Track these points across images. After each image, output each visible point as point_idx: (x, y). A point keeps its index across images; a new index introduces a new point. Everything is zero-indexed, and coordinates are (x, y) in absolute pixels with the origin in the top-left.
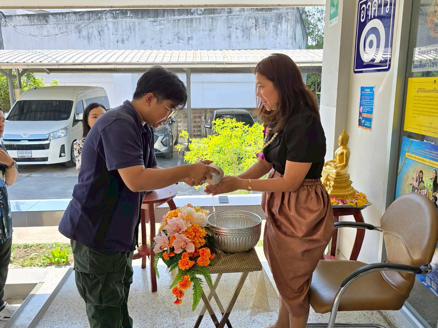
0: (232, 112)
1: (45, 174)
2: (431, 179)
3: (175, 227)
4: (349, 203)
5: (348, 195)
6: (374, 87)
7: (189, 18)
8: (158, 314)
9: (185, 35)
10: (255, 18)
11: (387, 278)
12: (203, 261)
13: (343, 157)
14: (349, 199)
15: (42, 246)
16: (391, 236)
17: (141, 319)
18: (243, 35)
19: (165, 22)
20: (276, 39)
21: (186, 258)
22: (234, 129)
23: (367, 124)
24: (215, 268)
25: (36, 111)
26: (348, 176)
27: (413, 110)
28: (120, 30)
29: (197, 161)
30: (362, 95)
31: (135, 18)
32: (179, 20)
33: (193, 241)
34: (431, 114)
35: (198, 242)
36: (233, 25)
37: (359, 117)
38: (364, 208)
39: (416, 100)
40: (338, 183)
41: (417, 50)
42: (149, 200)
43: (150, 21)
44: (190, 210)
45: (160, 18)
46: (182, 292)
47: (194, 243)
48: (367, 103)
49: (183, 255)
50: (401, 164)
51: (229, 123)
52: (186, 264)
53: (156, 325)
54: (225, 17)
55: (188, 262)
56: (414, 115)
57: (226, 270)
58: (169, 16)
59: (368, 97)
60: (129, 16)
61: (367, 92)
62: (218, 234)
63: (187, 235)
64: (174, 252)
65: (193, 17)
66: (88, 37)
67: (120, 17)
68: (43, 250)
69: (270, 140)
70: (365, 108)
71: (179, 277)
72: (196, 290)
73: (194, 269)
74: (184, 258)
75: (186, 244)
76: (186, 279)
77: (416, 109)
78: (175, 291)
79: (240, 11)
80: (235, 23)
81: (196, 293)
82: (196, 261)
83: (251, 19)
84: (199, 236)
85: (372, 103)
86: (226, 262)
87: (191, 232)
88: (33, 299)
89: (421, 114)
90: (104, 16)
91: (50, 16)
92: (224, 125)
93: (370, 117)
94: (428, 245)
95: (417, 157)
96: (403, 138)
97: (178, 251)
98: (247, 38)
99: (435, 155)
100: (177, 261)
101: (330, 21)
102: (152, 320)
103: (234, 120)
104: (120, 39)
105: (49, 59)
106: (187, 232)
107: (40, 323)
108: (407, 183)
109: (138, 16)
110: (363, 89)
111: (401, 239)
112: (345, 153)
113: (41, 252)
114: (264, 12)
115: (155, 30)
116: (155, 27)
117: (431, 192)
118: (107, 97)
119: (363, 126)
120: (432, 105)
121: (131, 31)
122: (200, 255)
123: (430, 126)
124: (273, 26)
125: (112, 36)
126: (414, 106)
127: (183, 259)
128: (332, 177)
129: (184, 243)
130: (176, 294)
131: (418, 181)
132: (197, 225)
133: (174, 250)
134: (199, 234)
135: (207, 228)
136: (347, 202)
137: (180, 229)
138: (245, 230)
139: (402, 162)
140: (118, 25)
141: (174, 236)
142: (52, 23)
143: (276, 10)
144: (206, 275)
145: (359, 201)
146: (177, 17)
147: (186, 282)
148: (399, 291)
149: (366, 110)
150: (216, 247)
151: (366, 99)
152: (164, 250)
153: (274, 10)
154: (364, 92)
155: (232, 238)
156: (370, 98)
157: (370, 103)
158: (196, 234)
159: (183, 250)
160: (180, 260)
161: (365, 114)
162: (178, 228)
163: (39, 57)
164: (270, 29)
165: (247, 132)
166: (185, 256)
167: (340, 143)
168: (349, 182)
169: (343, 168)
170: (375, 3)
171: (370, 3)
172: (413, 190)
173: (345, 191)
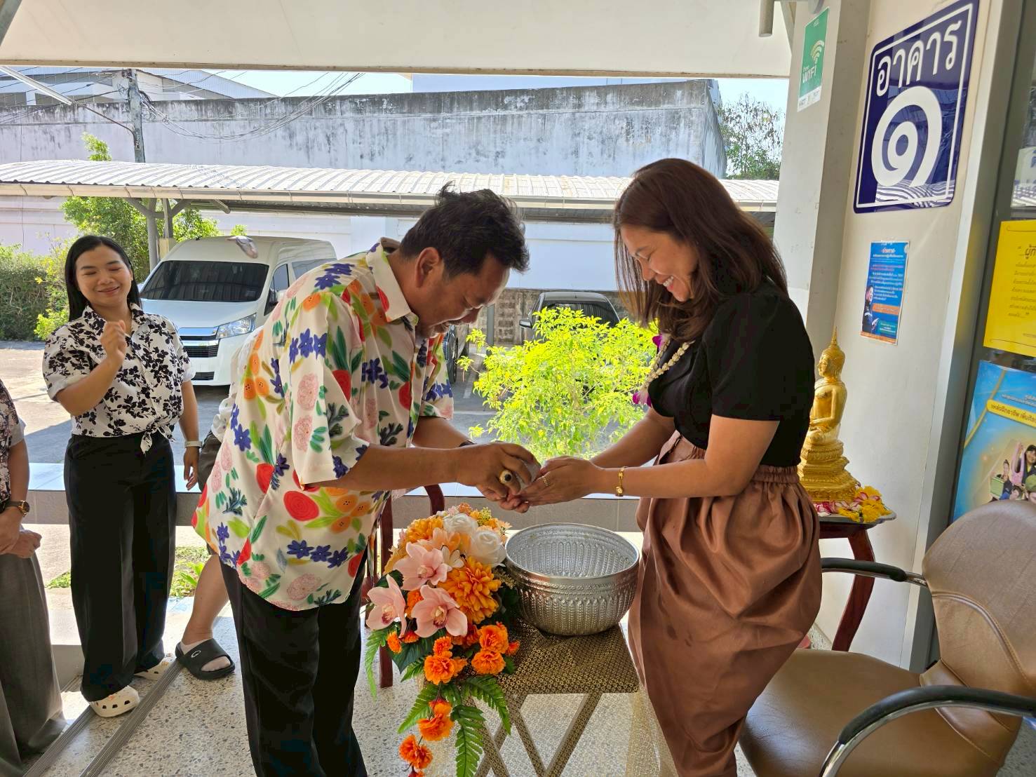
0: (576, 297)
1: (206, 404)
3: (423, 566)
4: (842, 512)
5: (840, 492)
6: (904, 244)
7: (498, 116)
9: (492, 148)
10: (627, 119)
12: (487, 661)
13: (831, 401)
14: (842, 503)
15: (181, 551)
16: (956, 603)
18: (602, 150)
19: (454, 121)
21: (443, 653)
22: (578, 329)
23: (887, 328)
24: (518, 679)
25: (198, 282)
26: (838, 446)
27: (1013, 298)
28: (368, 135)
30: (874, 263)
31: (397, 112)
32: (479, 118)
33: (466, 605)
35: (477, 608)
36: (584, 130)
37: (865, 311)
38: (876, 525)
39: (1023, 274)
40: (815, 463)
41: (1025, 155)
43: (424, 119)
44: (463, 522)
45: (443, 114)
47: (467, 611)
48: (888, 277)
49: (437, 643)
50: (976, 423)
51: (567, 317)
52: (444, 669)
54: (567, 116)
56: (1015, 311)
58: (461, 110)
59: (891, 266)
60: (386, 109)
61: (888, 256)
62: (534, 590)
63: (452, 591)
64: (415, 632)
65: (506, 112)
66: (307, 147)
67: (368, 109)
70: (882, 291)
71: (424, 703)
72: (464, 746)
73: (464, 680)
74: (439, 654)
75: (448, 615)
76: (441, 715)
77: (1021, 295)
78: (409, 747)
79: (598, 103)
80: (587, 127)
82: (470, 662)
83: (619, 120)
84: (480, 592)
85: (901, 280)
86: (545, 664)
87: (460, 583)
90: (338, 108)
91: (237, 104)
92: (557, 321)
93: (894, 314)
95: (1021, 411)
96: (981, 364)
97: (424, 632)
98: (610, 156)
100: (424, 656)
102: (373, 761)
104: (366, 152)
105: (224, 183)
106: (452, 580)
108: (990, 472)
109: (402, 108)
110: (876, 248)
111: (985, 615)
112: (834, 392)
114: (645, 108)
115: (434, 136)
116: (435, 131)
119: (875, 332)
121: (387, 137)
122: (482, 646)
124: (661, 134)
125: (351, 146)
126: (1017, 288)
127: (436, 656)
129: (442, 610)
131: (1022, 469)
132: (479, 563)
133: (416, 629)
134: (481, 587)
136: (838, 509)
137: (435, 573)
138: (600, 582)
139: (977, 421)
140: (364, 125)
141: (418, 591)
142: (240, 117)
143: (668, 103)
144: (493, 701)
145: (866, 508)
146: (476, 113)
147: (439, 723)
148: (979, 749)
149: (884, 297)
150: (523, 619)
151: (884, 272)
152: (394, 623)
153: (664, 104)
154: (879, 256)
155: (563, 601)
156: (896, 269)
157: (895, 279)
158: (474, 588)
159: (439, 630)
160: (430, 656)
161: (881, 305)
162: (432, 568)
163: (205, 177)
164: (655, 139)
165: (605, 337)
166: (443, 647)
167: (823, 370)
168: (842, 461)
169: (830, 428)
170: (917, 49)
171: (901, 52)
172: (1007, 489)
173: (832, 483)
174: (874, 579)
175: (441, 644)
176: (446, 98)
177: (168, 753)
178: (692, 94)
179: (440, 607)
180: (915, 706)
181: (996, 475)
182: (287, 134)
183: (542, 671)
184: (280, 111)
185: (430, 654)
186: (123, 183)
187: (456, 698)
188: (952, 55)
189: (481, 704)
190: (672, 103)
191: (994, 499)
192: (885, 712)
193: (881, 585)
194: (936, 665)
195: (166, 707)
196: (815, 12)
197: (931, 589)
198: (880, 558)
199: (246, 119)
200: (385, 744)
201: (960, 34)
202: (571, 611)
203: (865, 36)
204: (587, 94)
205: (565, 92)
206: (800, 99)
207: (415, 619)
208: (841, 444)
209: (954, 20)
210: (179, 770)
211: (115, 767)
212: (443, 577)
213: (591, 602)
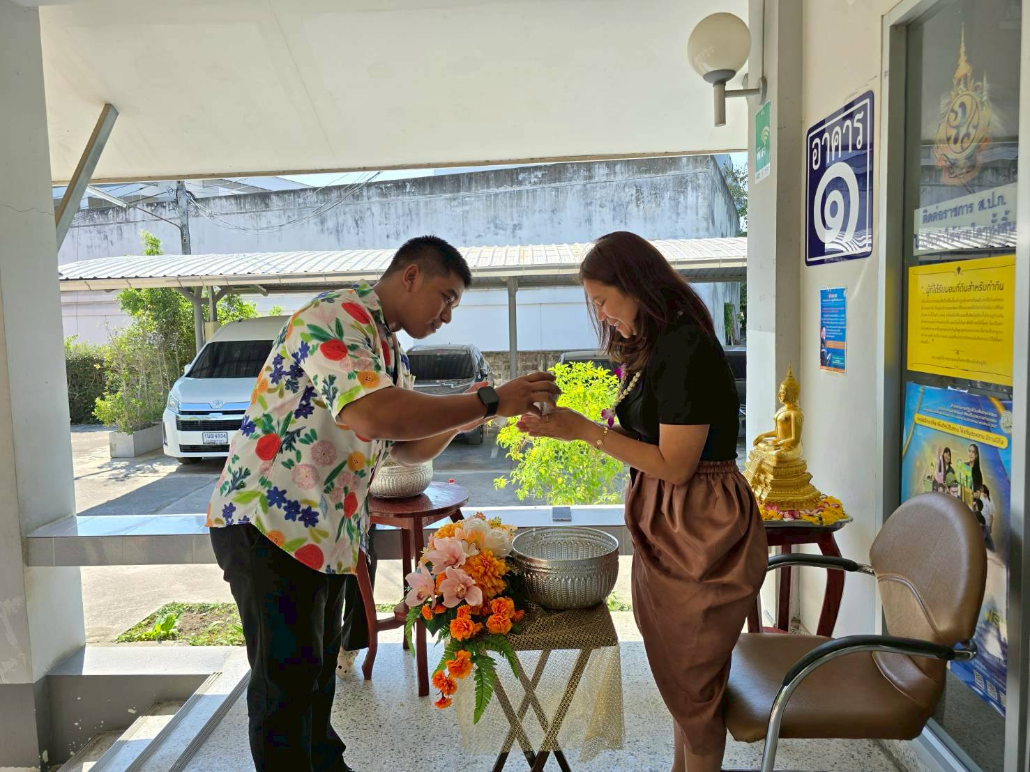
0: (595, 356)
2: (968, 464)
3: (448, 555)
4: (804, 518)
6: (843, 290)
7: (514, 191)
8: (426, 741)
9: (509, 222)
10: (636, 186)
11: (888, 671)
12: (498, 623)
13: (790, 425)
14: (806, 510)
15: (232, 608)
16: (892, 582)
17: (393, 750)
18: (614, 216)
19: (473, 199)
20: (677, 222)
21: (464, 616)
22: (590, 381)
23: (837, 361)
25: (240, 361)
26: (802, 463)
27: (923, 329)
28: (393, 216)
29: (520, 443)
30: (824, 307)
31: (420, 195)
32: (496, 195)
33: (481, 582)
34: (957, 334)
35: (490, 585)
36: (596, 199)
37: (822, 348)
38: (839, 529)
39: (927, 308)
40: (782, 478)
41: (919, 214)
42: (413, 510)
43: (447, 199)
45: (462, 193)
46: (452, 682)
47: (482, 587)
48: (833, 321)
49: (460, 610)
50: (909, 435)
51: (579, 371)
52: (465, 629)
53: (421, 762)
54: (579, 187)
55: (468, 625)
56: (924, 339)
58: (479, 188)
59: (835, 309)
60: (409, 192)
61: (832, 300)
62: (531, 571)
63: (470, 572)
64: (443, 603)
65: (521, 188)
66: (337, 231)
67: (392, 194)
68: (232, 615)
69: (626, 388)
71: (451, 654)
72: (481, 681)
73: (480, 637)
74: (461, 618)
75: (467, 590)
76: (463, 658)
77: (927, 325)
78: (439, 680)
79: (607, 174)
80: (598, 196)
81: (482, 686)
82: (484, 624)
83: (629, 188)
84: (492, 573)
85: (843, 320)
86: (544, 628)
87: (476, 566)
88: (198, 706)
89: (938, 336)
90: (365, 193)
91: (273, 197)
92: (571, 375)
93: (841, 348)
94: (965, 599)
95: (937, 421)
96: (908, 385)
98: (621, 222)
99: (971, 415)
101: (757, 174)
103: (590, 364)
104: (392, 231)
105: (264, 269)
106: (470, 564)
107: (202, 750)
108: (921, 478)
109: (424, 190)
110: (824, 294)
111: (912, 588)
113: (227, 619)
114: (653, 175)
115: (454, 213)
116: (455, 209)
117: (971, 491)
119: (829, 365)
120: (958, 315)
121: (411, 216)
122: (494, 611)
123: (957, 357)
124: (670, 199)
125: (378, 227)
126: (924, 320)
127: (458, 618)
128: (768, 465)
129: (463, 586)
130: (440, 687)
131: (943, 469)
132: (491, 552)
133: (443, 601)
134: (492, 569)
135: (512, 560)
137: (457, 561)
140: (389, 208)
141: (444, 575)
142: (276, 208)
143: (675, 169)
144: (504, 653)
145: (826, 513)
146: (493, 190)
147: (462, 664)
148: (912, 699)
149: (833, 335)
150: (528, 599)
151: (831, 314)
152: (426, 600)
153: (671, 170)
154: (827, 301)
155: (557, 579)
156: (839, 310)
157: (840, 319)
158: (487, 570)
159: (461, 601)
160: (453, 621)
161: (832, 342)
162: (454, 557)
163: (247, 265)
164: (664, 203)
165: (615, 387)
166: (464, 612)
167: (782, 398)
168: (806, 476)
169: (792, 447)
170: (837, 133)
172: (935, 488)
173: (796, 494)
174: (844, 573)
175: (462, 611)
176: (465, 179)
177: (242, 748)
178: (696, 160)
179: (461, 584)
181: (927, 476)
182: (318, 220)
184: (312, 200)
185: (454, 618)
186: (176, 274)
187: (474, 649)
188: (860, 138)
189: (491, 654)
190: (678, 170)
195: (238, 714)
196: (760, 104)
197: (877, 575)
199: (281, 210)
201: (863, 121)
202: (564, 587)
203: (801, 122)
204: (597, 166)
205: (575, 166)
207: (442, 596)
208: (805, 461)
209: (858, 111)
212: (463, 562)
213: (579, 579)
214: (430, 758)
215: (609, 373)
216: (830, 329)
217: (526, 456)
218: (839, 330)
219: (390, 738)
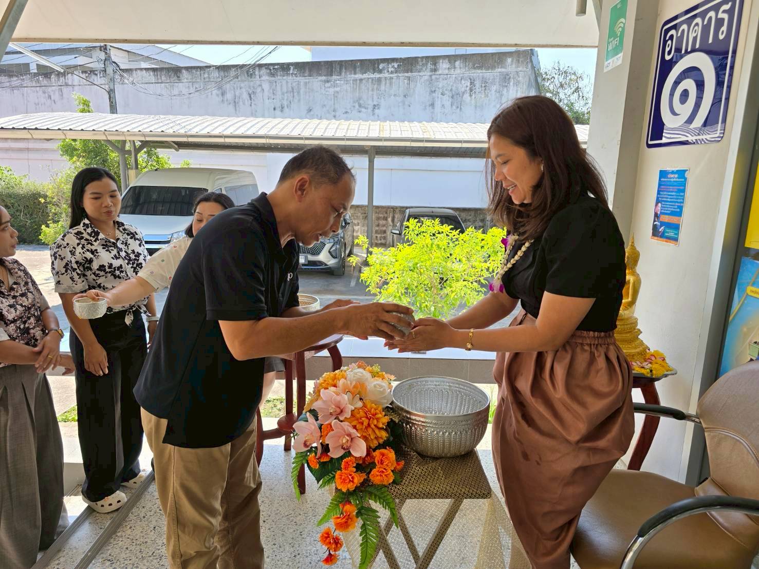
0: (433, 212)
3: (334, 407)
4: (638, 369)
6: (685, 171)
7: (375, 78)
8: (303, 536)
9: (370, 102)
10: (471, 80)
12: (381, 475)
13: (628, 288)
14: (637, 362)
18: (452, 103)
19: (342, 82)
21: (349, 469)
22: (437, 235)
23: (671, 233)
24: (403, 488)
25: (156, 202)
26: (634, 321)
28: (279, 93)
30: (662, 185)
31: (300, 76)
32: (361, 80)
33: (364, 434)
35: (372, 437)
36: (439, 88)
37: (655, 221)
38: (662, 379)
43: (321, 81)
44: (361, 374)
45: (334, 77)
47: (365, 438)
48: (673, 195)
49: (345, 462)
50: (739, 304)
51: (428, 226)
52: (350, 481)
53: (299, 557)
54: (426, 78)
55: (353, 478)
57: (424, 494)
58: (348, 74)
59: (674, 187)
60: (292, 74)
61: (672, 180)
62: (413, 424)
63: (354, 423)
64: (329, 454)
65: (381, 76)
66: (235, 102)
67: (279, 74)
71: (336, 505)
72: (366, 535)
73: (365, 489)
74: (346, 470)
75: (352, 441)
76: (349, 513)
78: (326, 536)
79: (449, 68)
80: (440, 86)
81: (366, 541)
82: (368, 475)
83: (465, 80)
84: (375, 426)
85: (682, 197)
86: (423, 478)
87: (360, 419)
90: (257, 73)
91: (184, 71)
93: (676, 222)
96: (743, 260)
98: (458, 107)
100: (334, 471)
102: (293, 547)
103: (437, 220)
104: (278, 105)
105: (175, 129)
106: (355, 417)
108: (748, 341)
109: (304, 73)
110: (663, 174)
111: (746, 445)
112: (632, 281)
114: (484, 71)
115: (328, 93)
116: (328, 89)
118: (256, 185)
119: (662, 236)
121: (293, 94)
122: (377, 464)
124: (496, 91)
125: (267, 101)
127: (343, 471)
129: (348, 438)
132: (373, 405)
133: (329, 451)
134: (376, 422)
135: (392, 409)
136: (634, 367)
137: (342, 411)
138: (461, 419)
139: (739, 302)
140: (276, 85)
141: (330, 424)
142: (186, 81)
143: (501, 68)
144: (386, 504)
145: (655, 366)
146: (359, 76)
147: (347, 519)
149: (669, 211)
150: (406, 445)
151: (669, 192)
152: (312, 447)
153: (498, 68)
154: (666, 180)
155: (435, 432)
156: (678, 189)
157: (678, 197)
158: (371, 422)
159: (346, 452)
160: (339, 472)
161: (667, 216)
162: (339, 408)
163: (161, 124)
164: (491, 94)
165: (456, 241)
166: (349, 465)
168: (636, 332)
169: (629, 307)
170: (697, 24)
171: (685, 27)
173: (630, 347)
174: (660, 418)
175: (347, 463)
176: (337, 65)
177: (146, 540)
178: (519, 61)
179: (346, 436)
180: (695, 510)
181: (753, 342)
182: (219, 92)
183: (420, 483)
185: (339, 470)
186: (103, 129)
187: (359, 501)
188: (724, 28)
189: (375, 505)
190: (504, 68)
191: (752, 360)
192: (673, 514)
193: (665, 422)
194: (707, 481)
195: (144, 507)
197: (704, 426)
198: (664, 402)
199: (190, 82)
200: (301, 535)
201: (730, 12)
202: (441, 440)
203: (656, 15)
204: (441, 61)
205: (424, 60)
206: (606, 63)
207: (328, 445)
208: (636, 319)
210: (154, 552)
211: (108, 550)
212: (348, 414)
213: (455, 433)
214: (307, 553)
215: (450, 229)
216: (667, 205)
217: (382, 290)
218: (676, 207)
219: (273, 533)
